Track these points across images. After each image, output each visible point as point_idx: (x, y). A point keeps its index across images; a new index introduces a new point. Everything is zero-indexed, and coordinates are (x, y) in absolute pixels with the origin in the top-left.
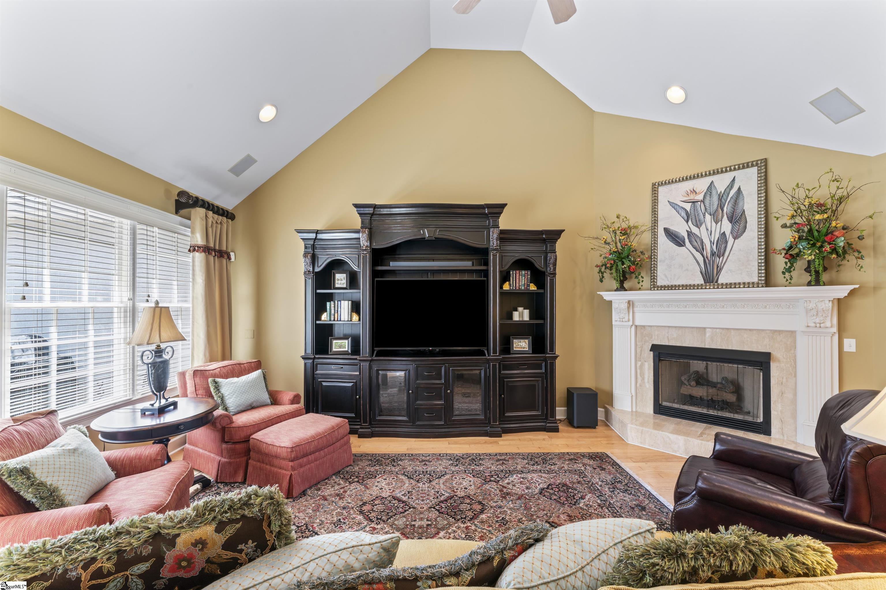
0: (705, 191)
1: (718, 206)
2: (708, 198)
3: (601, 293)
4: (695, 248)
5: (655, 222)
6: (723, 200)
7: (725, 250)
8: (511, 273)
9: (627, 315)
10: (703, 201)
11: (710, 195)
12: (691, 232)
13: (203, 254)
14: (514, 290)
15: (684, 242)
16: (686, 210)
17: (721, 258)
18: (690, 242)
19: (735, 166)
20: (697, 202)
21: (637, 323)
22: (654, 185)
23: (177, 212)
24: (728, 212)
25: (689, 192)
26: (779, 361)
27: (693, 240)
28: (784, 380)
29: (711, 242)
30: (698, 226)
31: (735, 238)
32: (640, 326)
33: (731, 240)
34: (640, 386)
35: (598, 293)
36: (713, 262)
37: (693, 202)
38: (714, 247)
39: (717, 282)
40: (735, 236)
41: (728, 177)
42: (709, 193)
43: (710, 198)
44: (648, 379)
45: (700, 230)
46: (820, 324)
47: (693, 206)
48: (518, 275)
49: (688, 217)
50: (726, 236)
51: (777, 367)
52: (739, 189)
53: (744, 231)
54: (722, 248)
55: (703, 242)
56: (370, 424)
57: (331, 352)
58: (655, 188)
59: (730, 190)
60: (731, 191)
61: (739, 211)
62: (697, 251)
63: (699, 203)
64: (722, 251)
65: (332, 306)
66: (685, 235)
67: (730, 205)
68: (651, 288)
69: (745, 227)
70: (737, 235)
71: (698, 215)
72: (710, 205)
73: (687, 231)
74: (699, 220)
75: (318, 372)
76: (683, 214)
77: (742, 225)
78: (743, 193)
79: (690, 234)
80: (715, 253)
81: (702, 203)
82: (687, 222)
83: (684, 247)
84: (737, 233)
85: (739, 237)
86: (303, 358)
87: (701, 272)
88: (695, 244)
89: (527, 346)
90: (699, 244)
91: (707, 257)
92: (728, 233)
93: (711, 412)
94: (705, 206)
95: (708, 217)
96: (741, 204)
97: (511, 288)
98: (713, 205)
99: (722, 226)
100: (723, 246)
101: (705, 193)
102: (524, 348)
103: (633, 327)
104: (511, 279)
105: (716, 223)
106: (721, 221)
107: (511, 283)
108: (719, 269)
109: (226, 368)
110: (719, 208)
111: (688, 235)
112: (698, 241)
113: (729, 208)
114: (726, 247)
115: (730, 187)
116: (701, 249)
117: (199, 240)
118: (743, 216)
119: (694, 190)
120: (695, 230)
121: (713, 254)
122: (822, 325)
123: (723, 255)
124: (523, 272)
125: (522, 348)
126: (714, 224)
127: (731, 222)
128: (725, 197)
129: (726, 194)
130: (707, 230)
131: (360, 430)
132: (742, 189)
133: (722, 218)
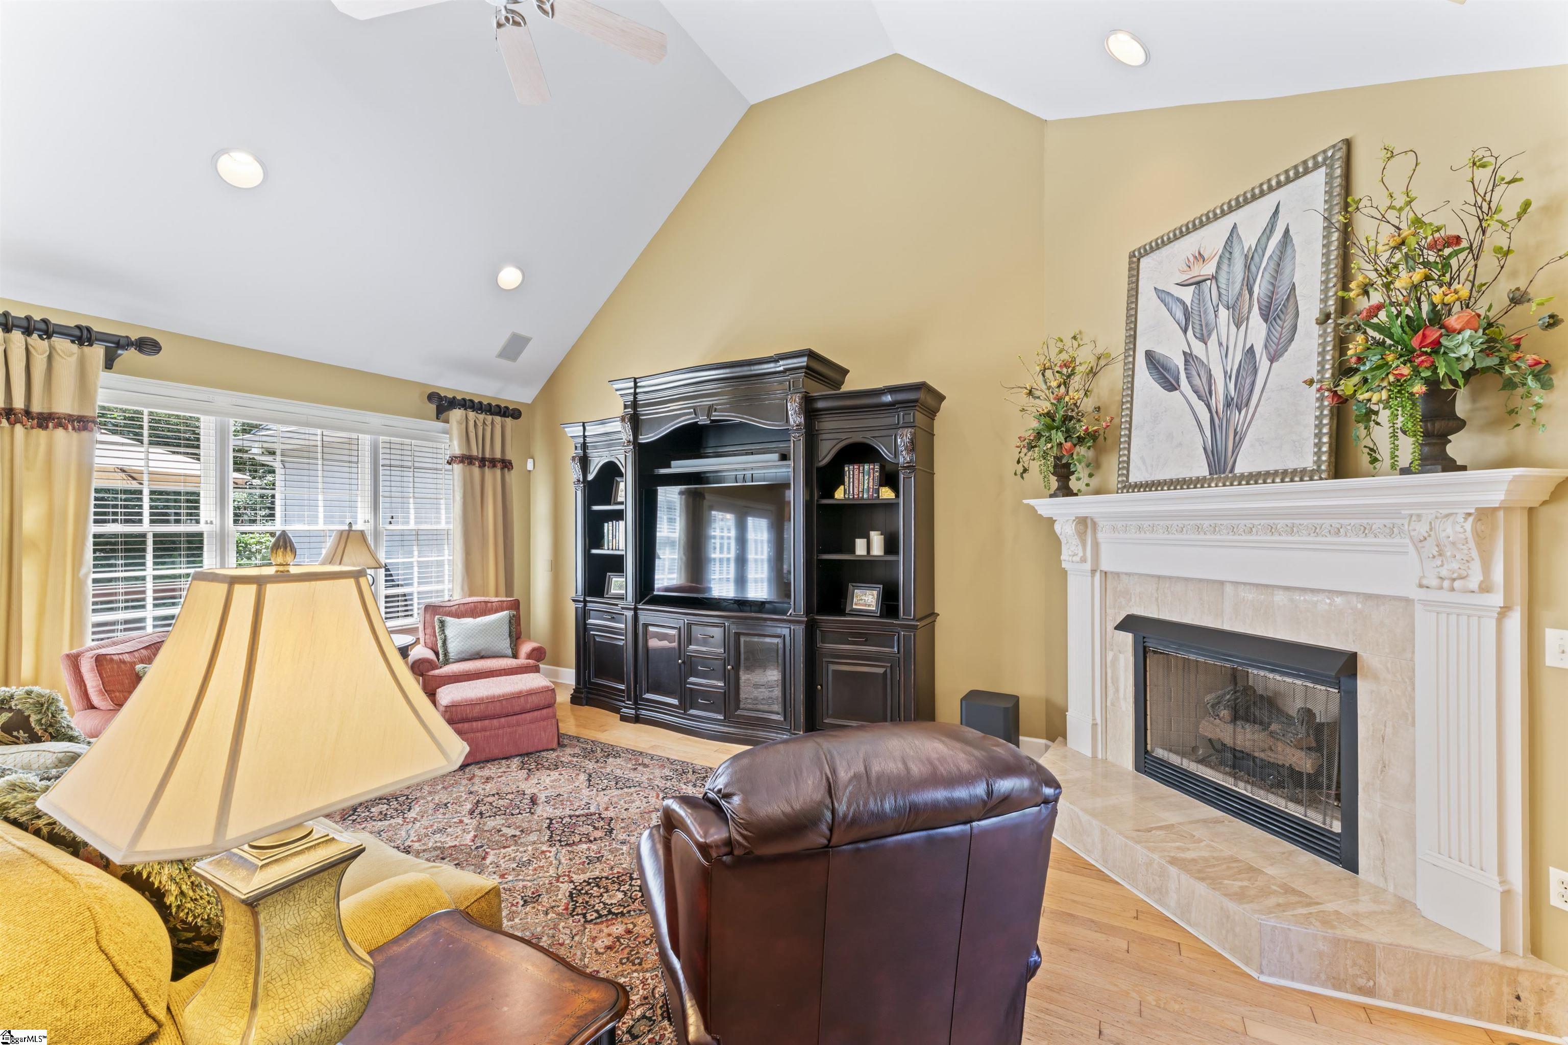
0: (1220, 252)
1: (1242, 285)
2: (1225, 267)
3: (1032, 502)
4: (1196, 392)
5: (1132, 339)
6: (1253, 268)
7: (1251, 391)
8: (846, 469)
9: (1080, 547)
10: (1215, 278)
11: (1230, 259)
12: (1191, 354)
13: (461, 465)
14: (851, 499)
15: (1177, 380)
16: (1184, 303)
17: (1243, 412)
18: (1188, 377)
19: (1278, 176)
20: (1205, 280)
21: (1104, 566)
22: (1132, 255)
23: (438, 418)
24: (1261, 295)
25: (1192, 259)
26: (1375, 677)
27: (1194, 373)
28: (1389, 730)
29: (1225, 373)
30: (1204, 340)
31: (1272, 360)
32: (1112, 573)
33: (1264, 364)
34: (1113, 704)
35: (1025, 501)
36: (1228, 421)
37: (1198, 283)
38: (1232, 386)
39: (1232, 471)
40: (1272, 352)
41: (1263, 208)
42: (1227, 255)
43: (1229, 265)
44: (1125, 691)
45: (1207, 348)
46: (1454, 580)
47: (1197, 291)
48: (856, 472)
49: (1187, 320)
50: (1254, 357)
51: (1372, 692)
52: (1287, 231)
53: (1292, 339)
54: (1247, 386)
55: (1211, 375)
56: (636, 703)
57: (607, 594)
58: (1135, 260)
59: (1268, 239)
60: (1270, 242)
61: (1283, 290)
62: (1200, 397)
63: (1208, 282)
64: (1246, 393)
65: (610, 528)
66: (1180, 362)
67: (1267, 276)
68: (1118, 489)
69: (1294, 328)
70: (1276, 351)
71: (1205, 312)
72: (1228, 285)
73: (1184, 353)
74: (1207, 325)
75: (590, 621)
76: (1180, 315)
77: (1288, 324)
78: (1294, 242)
79: (1188, 357)
80: (1232, 399)
81: (1214, 281)
82: (1185, 331)
83: (1177, 392)
84: (1278, 345)
85: (1281, 355)
86: (574, 601)
87: (1205, 449)
88: (1197, 381)
89: (874, 603)
90: (1204, 380)
91: (1217, 412)
92: (1259, 349)
93: (1242, 789)
94: (1218, 287)
95: (1223, 313)
96: (1287, 271)
97: (847, 496)
98: (1233, 283)
99: (1249, 331)
100: (1248, 381)
101: (1221, 257)
102: (869, 606)
103: (1098, 575)
104: (846, 480)
105: (1238, 326)
106: (1248, 318)
107: (847, 487)
108: (1237, 438)
109: (466, 606)
110: (1245, 288)
111: (1186, 362)
112: (1202, 373)
113: (1265, 284)
114: (1253, 384)
115: (1268, 231)
116: (1205, 396)
117: (457, 449)
118: (1292, 300)
119: (1200, 253)
120: (1198, 349)
121: (1228, 404)
122: (1457, 584)
123: (1247, 405)
124: (866, 467)
125: (866, 605)
126: (1233, 328)
127: (1266, 321)
128: (1256, 258)
129: (1260, 251)
130: (1220, 344)
131: (624, 710)
132: (1291, 233)
133: (1249, 312)
